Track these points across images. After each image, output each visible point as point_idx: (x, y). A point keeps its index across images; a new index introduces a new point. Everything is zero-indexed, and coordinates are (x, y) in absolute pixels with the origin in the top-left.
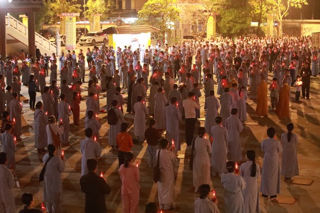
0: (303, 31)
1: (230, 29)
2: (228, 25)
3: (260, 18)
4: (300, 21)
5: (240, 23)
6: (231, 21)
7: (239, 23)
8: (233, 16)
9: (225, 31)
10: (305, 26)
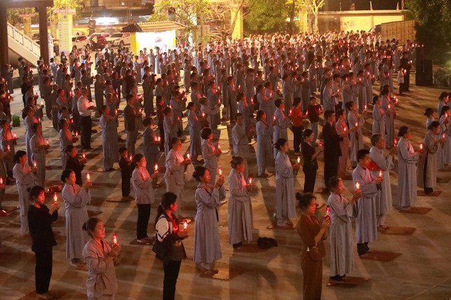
0: (343, 27)
1: (262, 24)
2: (258, 20)
3: (293, 10)
4: (340, 12)
5: (275, 17)
6: (263, 14)
7: (272, 16)
8: (265, 7)
9: (256, 28)
10: (345, 20)
